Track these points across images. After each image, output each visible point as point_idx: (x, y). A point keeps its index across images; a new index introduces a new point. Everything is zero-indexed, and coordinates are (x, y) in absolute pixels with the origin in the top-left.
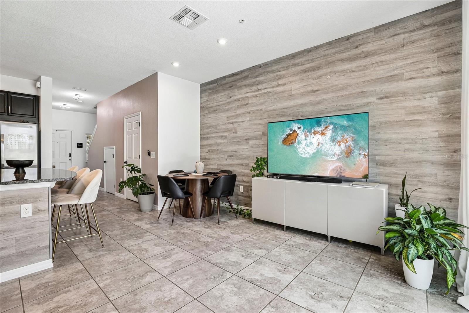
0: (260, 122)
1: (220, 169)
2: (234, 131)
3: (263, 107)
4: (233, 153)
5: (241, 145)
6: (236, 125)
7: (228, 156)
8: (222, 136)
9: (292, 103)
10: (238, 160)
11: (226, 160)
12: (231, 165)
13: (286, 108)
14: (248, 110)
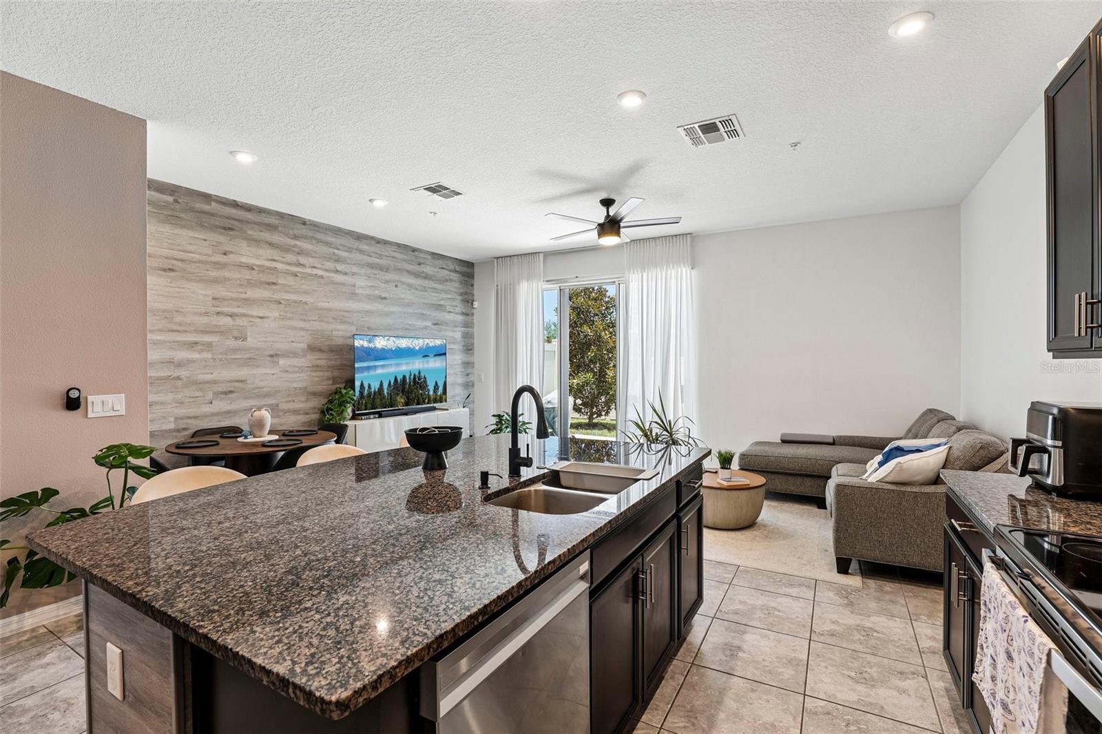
0: (302, 324)
1: (185, 429)
2: (236, 334)
3: (309, 299)
4: (236, 384)
5: (258, 366)
6: (239, 321)
7: (216, 394)
8: (196, 343)
9: (355, 306)
10: (249, 401)
11: (211, 403)
12: (228, 412)
13: (348, 312)
14: (277, 296)
